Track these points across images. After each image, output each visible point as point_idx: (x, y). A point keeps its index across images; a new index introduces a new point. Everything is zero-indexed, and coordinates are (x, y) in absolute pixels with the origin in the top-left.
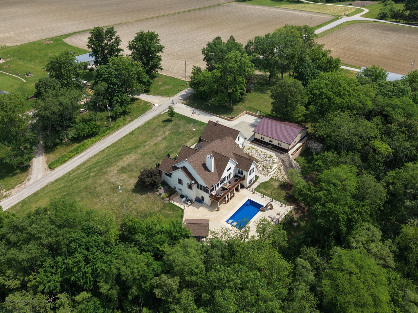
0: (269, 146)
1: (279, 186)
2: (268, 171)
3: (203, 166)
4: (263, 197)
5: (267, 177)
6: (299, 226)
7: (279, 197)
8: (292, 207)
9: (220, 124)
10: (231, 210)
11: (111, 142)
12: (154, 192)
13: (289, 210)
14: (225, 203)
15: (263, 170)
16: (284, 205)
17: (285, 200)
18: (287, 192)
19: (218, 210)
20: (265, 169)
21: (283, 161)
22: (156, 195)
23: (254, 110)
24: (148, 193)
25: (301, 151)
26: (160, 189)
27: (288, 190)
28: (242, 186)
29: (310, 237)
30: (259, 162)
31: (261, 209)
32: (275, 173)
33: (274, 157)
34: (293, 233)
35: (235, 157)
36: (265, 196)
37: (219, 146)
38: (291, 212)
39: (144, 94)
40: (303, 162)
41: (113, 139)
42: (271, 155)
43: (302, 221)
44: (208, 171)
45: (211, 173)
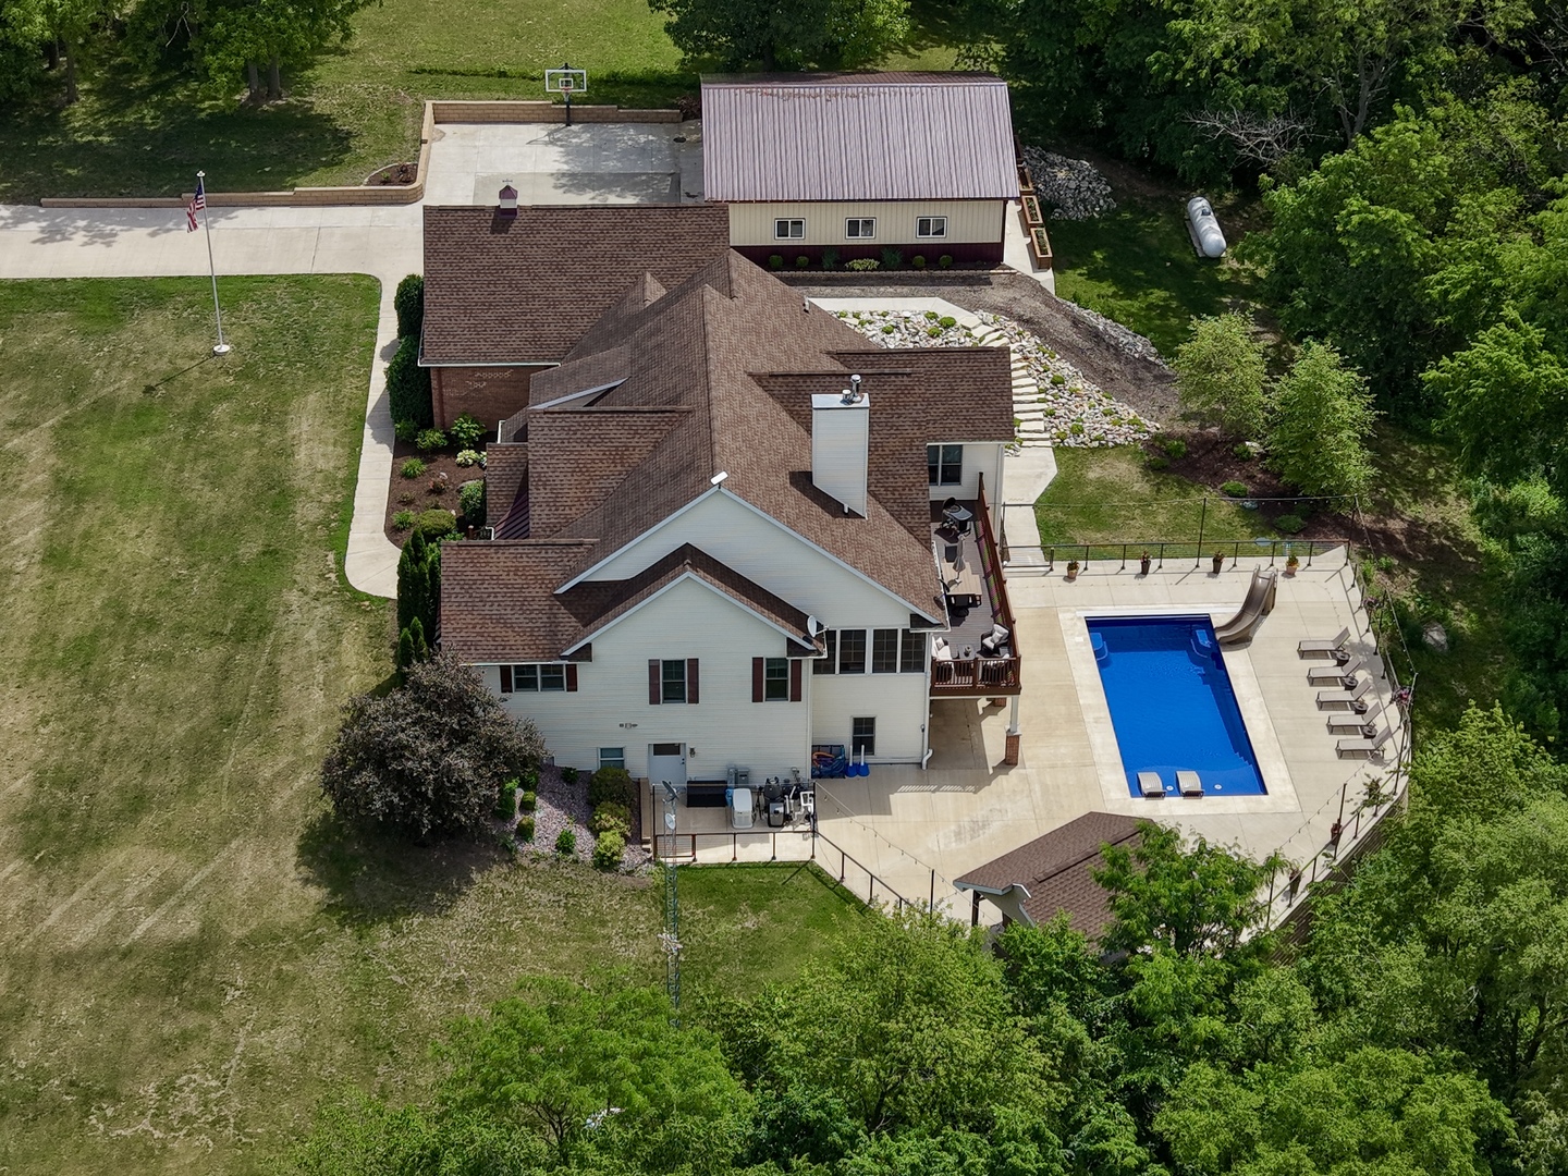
0: (856, 264)
5: (1032, 453)
9: (536, 208)
10: (1075, 718)
13: (1349, 576)
18: (1226, 486)
19: (1009, 762)
22: (542, 865)
23: (473, 81)
24: (475, 877)
26: (528, 809)
31: (1215, 638)
32: (1050, 414)
33: (961, 322)
40: (1106, 297)
42: (929, 316)
43: (1445, 606)
44: (847, 515)
45: (868, 523)
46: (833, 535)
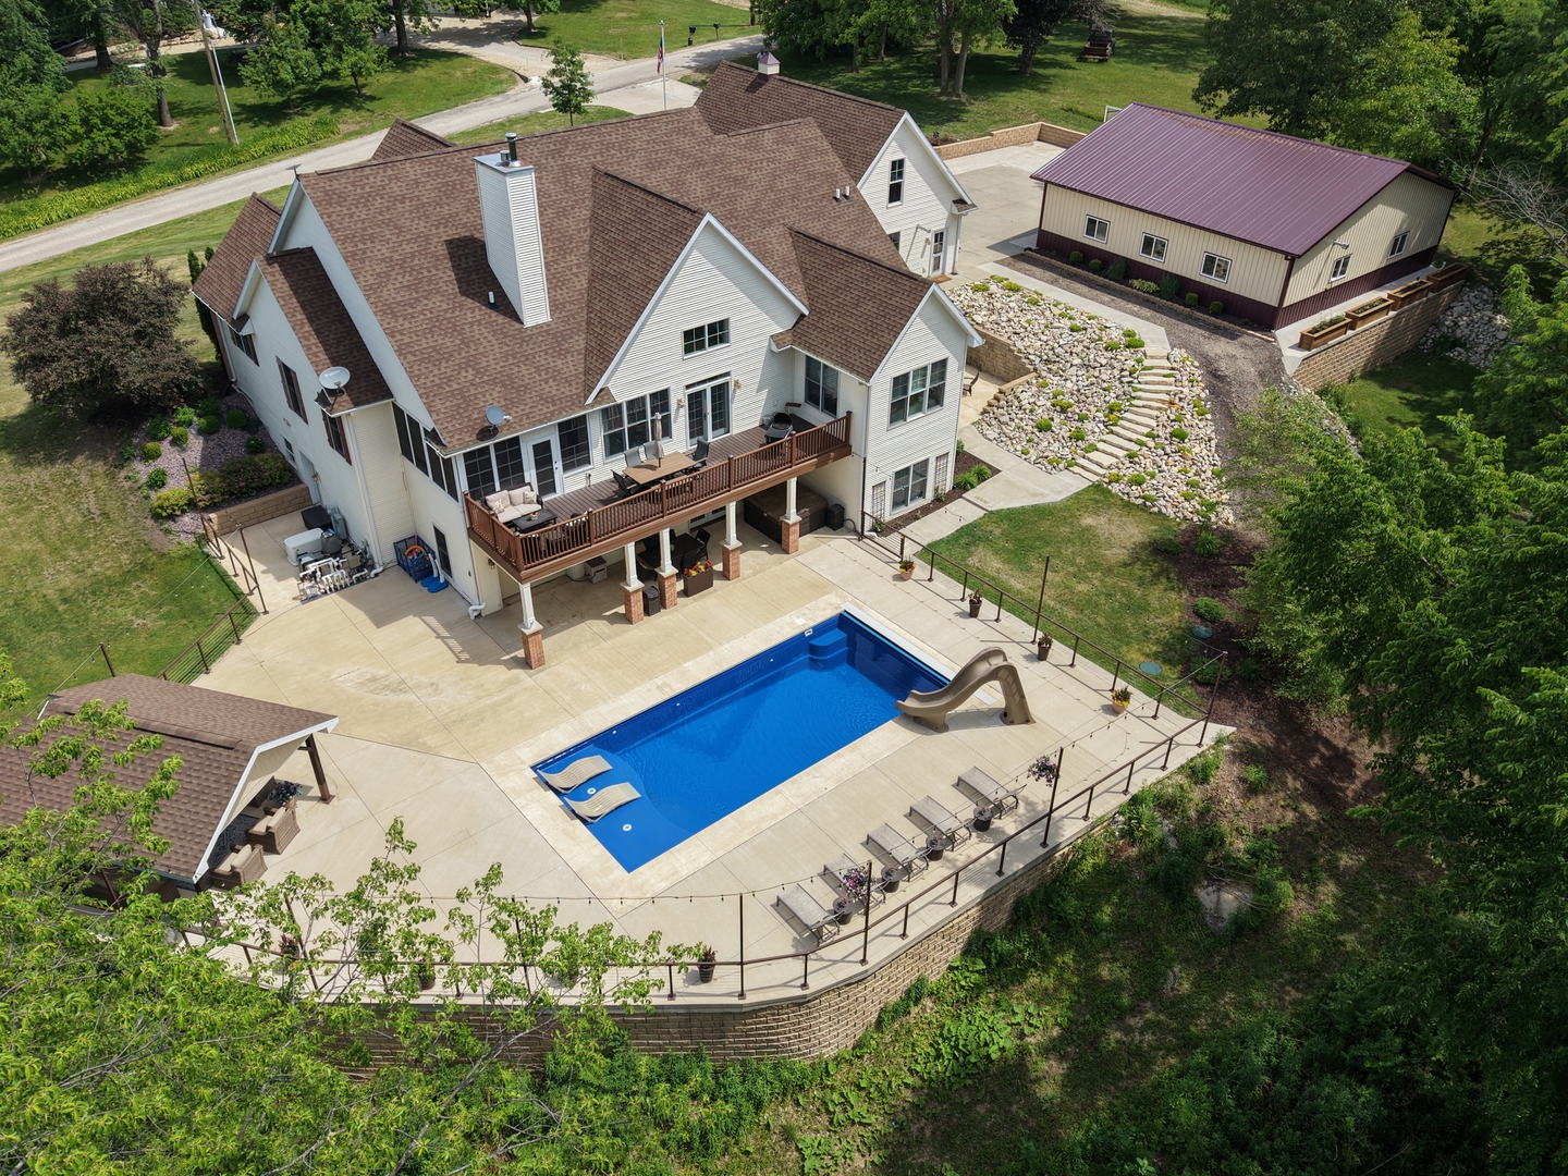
0: (1136, 283)
1: (1144, 546)
2: (1078, 437)
3: (452, 256)
4: (974, 613)
5: (1065, 477)
6: (1258, 925)
7: (1118, 631)
8: (1215, 730)
11: (173, 212)
12: (123, 461)
13: (1178, 758)
14: (627, 618)
15: (1044, 428)
16: (1140, 701)
17: (1168, 661)
18: (1203, 601)
19: (526, 663)
20: (1058, 418)
21: (1221, 378)
24: (80, 460)
25: (1382, 347)
26: (178, 442)
27: (1219, 587)
28: (828, 516)
29: (1360, 1075)
30: (1028, 372)
31: (910, 703)
32: (1131, 456)
33: (1149, 349)
34: (1181, 982)
35: (801, 265)
36: (988, 609)
37: (680, 153)
38: (1197, 773)
39: (513, 43)
40: (1391, 420)
41: (200, 199)
42: (1129, 334)
43: (1296, 878)
44: (492, 306)
45: (520, 330)
46: (417, 300)
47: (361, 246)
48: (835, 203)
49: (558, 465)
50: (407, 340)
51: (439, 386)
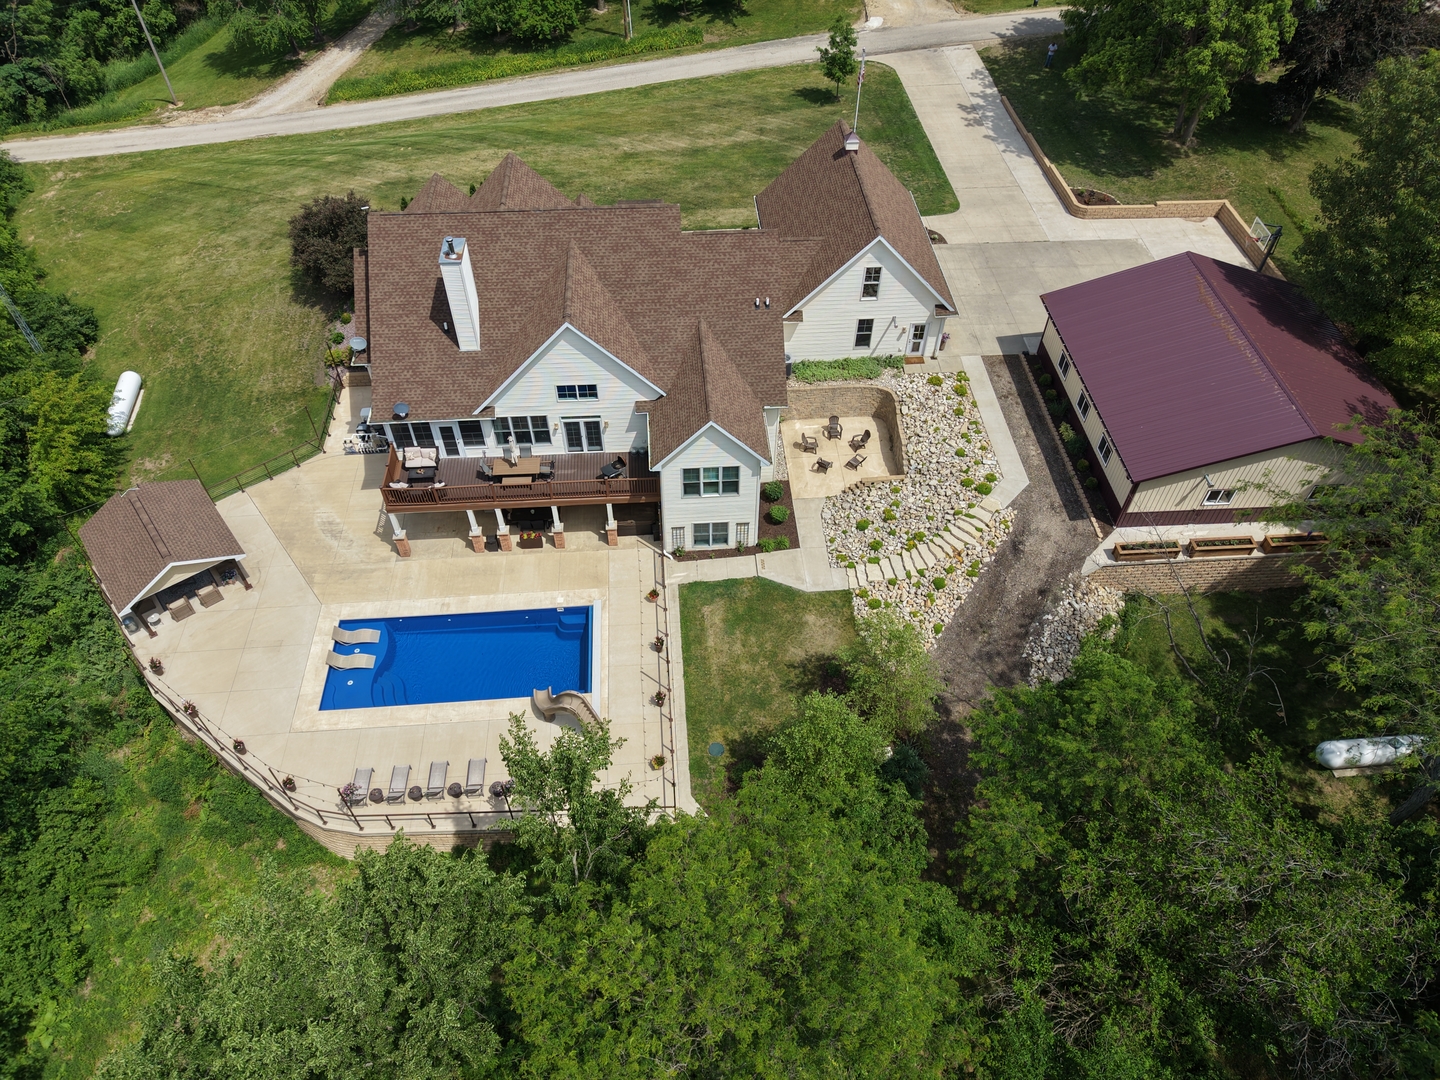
1: (820, 658)
2: (876, 546)
3: (437, 290)
5: (838, 572)
7: (729, 711)
15: (862, 526)
17: (732, 752)
20: (877, 525)
21: (1017, 551)
24: (316, 308)
32: (892, 582)
33: (991, 497)
35: (684, 355)
42: (991, 478)
44: (446, 332)
45: (456, 352)
46: (401, 315)
47: (384, 271)
48: (753, 307)
49: (460, 442)
50: (382, 341)
51: (386, 377)
